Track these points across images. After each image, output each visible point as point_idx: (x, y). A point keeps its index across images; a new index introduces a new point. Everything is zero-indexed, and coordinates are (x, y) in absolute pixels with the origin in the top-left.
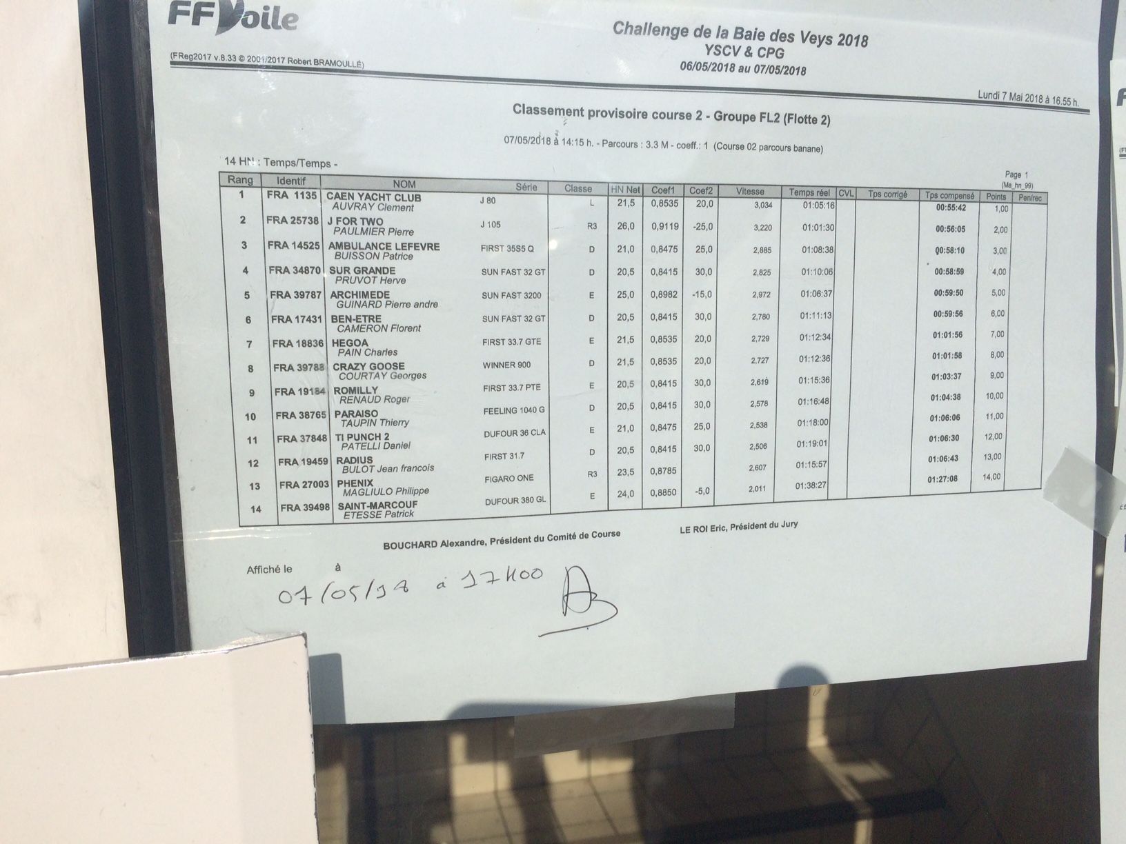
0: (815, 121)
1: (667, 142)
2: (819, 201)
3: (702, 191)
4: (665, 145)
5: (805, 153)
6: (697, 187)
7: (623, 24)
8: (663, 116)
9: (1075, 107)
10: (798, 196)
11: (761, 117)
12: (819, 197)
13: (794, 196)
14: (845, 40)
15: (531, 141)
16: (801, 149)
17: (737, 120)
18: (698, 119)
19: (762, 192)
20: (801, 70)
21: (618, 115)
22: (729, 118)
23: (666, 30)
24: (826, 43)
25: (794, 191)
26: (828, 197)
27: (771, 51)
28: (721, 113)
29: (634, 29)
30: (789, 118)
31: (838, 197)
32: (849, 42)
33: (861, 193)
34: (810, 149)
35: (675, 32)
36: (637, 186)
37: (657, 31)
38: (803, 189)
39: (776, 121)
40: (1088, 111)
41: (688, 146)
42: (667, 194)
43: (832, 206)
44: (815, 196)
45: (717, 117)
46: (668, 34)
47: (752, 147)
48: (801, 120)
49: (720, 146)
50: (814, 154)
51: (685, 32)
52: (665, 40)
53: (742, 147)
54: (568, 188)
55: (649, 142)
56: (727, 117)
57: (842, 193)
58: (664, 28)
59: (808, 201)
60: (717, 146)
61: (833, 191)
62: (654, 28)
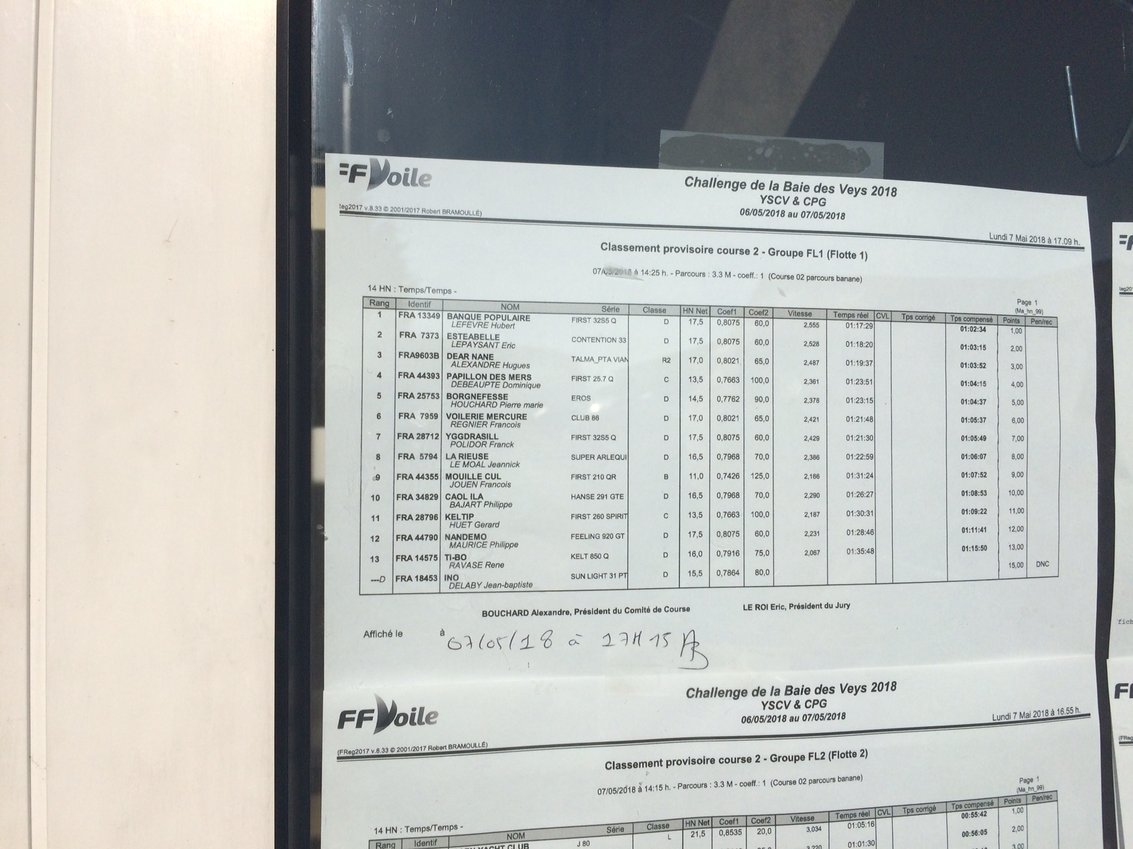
0: (855, 755)
1: (732, 782)
2: (861, 821)
3: (762, 821)
4: (730, 784)
5: (848, 782)
6: (757, 818)
7: (694, 690)
8: (728, 761)
9: (1078, 714)
10: (843, 819)
11: (810, 756)
12: (861, 817)
13: (839, 819)
14: (877, 687)
15: (619, 791)
16: (844, 779)
17: (790, 760)
18: (757, 761)
19: (813, 818)
20: (841, 715)
21: (691, 762)
22: (783, 759)
23: (729, 693)
24: (862, 691)
25: (839, 815)
26: (868, 817)
27: (816, 702)
28: (776, 755)
29: (703, 693)
30: (833, 755)
31: (877, 816)
32: (880, 689)
33: (897, 811)
34: (851, 779)
35: (737, 693)
36: (707, 820)
37: (721, 694)
38: (846, 812)
39: (822, 758)
40: (1089, 715)
41: (749, 784)
42: (733, 825)
43: (873, 824)
44: (858, 817)
45: (773, 759)
46: (731, 696)
47: (802, 781)
48: (843, 755)
49: (776, 783)
50: (855, 782)
51: (744, 693)
52: (728, 701)
53: (794, 782)
54: (650, 827)
55: (716, 783)
56: (781, 759)
57: (880, 812)
58: (727, 691)
59: (852, 822)
60: (773, 783)
61: (872, 812)
62: (720, 692)
